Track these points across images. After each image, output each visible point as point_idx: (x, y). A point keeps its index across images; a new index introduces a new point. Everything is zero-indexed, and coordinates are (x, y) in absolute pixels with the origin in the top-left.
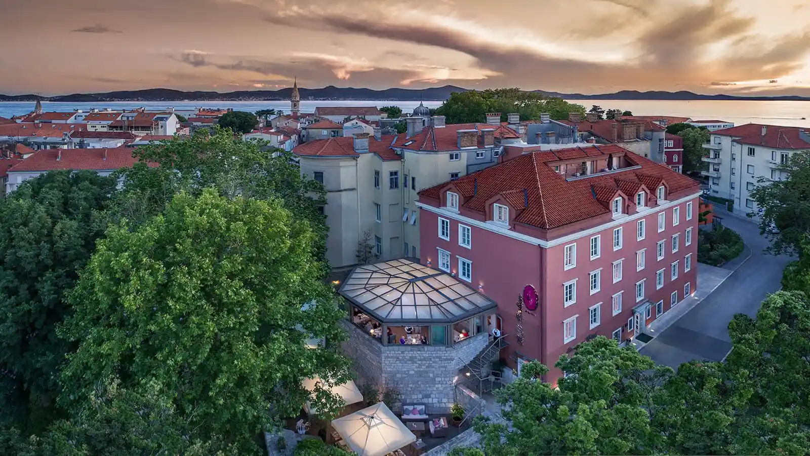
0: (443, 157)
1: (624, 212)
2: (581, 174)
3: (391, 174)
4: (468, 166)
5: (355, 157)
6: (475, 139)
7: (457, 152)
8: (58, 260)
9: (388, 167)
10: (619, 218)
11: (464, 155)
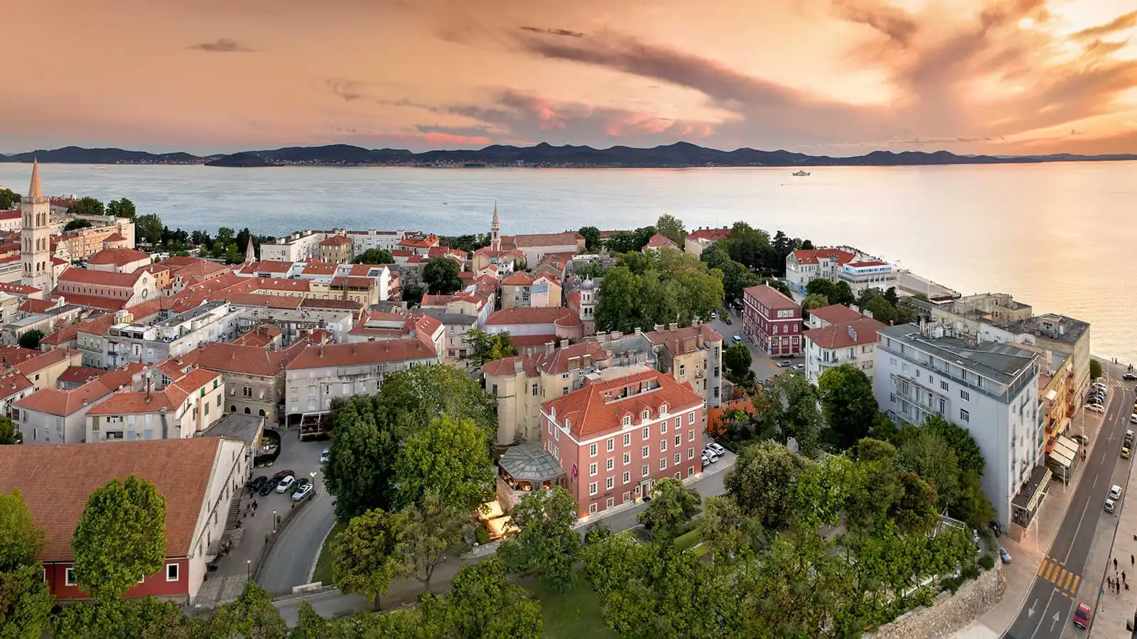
0: (560, 376)
1: (631, 424)
2: (623, 397)
3: (534, 386)
4: (574, 382)
5: (515, 374)
6: (579, 363)
7: (567, 373)
8: (386, 452)
9: (532, 381)
10: (627, 428)
11: (571, 376)
